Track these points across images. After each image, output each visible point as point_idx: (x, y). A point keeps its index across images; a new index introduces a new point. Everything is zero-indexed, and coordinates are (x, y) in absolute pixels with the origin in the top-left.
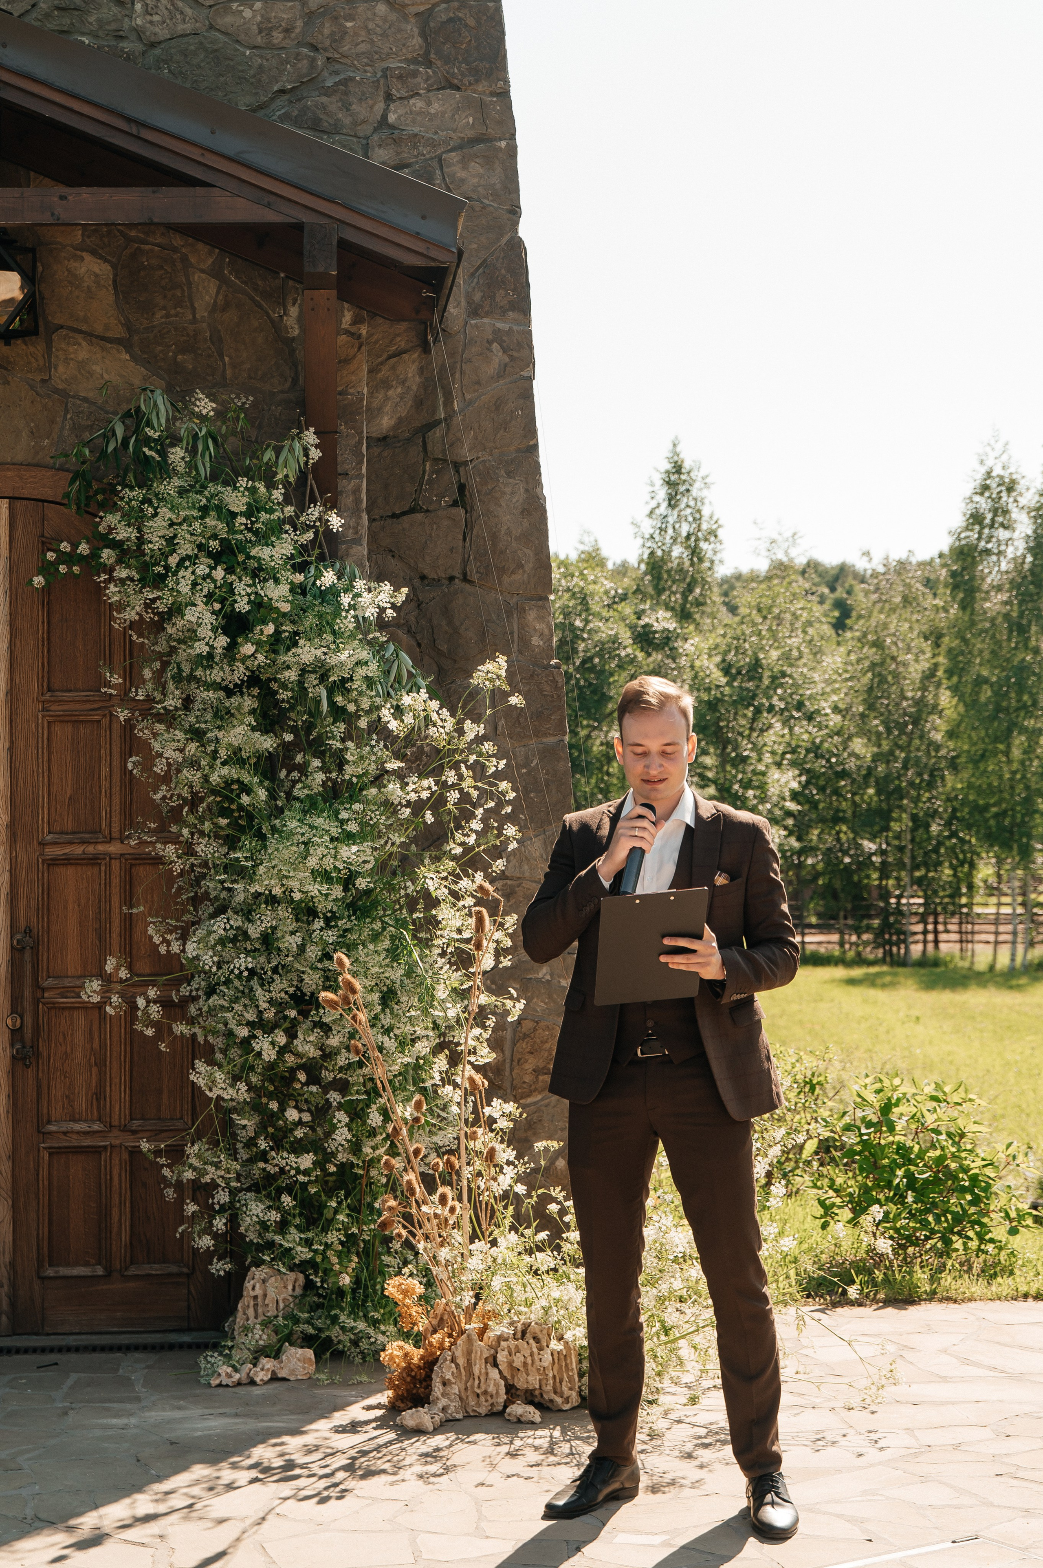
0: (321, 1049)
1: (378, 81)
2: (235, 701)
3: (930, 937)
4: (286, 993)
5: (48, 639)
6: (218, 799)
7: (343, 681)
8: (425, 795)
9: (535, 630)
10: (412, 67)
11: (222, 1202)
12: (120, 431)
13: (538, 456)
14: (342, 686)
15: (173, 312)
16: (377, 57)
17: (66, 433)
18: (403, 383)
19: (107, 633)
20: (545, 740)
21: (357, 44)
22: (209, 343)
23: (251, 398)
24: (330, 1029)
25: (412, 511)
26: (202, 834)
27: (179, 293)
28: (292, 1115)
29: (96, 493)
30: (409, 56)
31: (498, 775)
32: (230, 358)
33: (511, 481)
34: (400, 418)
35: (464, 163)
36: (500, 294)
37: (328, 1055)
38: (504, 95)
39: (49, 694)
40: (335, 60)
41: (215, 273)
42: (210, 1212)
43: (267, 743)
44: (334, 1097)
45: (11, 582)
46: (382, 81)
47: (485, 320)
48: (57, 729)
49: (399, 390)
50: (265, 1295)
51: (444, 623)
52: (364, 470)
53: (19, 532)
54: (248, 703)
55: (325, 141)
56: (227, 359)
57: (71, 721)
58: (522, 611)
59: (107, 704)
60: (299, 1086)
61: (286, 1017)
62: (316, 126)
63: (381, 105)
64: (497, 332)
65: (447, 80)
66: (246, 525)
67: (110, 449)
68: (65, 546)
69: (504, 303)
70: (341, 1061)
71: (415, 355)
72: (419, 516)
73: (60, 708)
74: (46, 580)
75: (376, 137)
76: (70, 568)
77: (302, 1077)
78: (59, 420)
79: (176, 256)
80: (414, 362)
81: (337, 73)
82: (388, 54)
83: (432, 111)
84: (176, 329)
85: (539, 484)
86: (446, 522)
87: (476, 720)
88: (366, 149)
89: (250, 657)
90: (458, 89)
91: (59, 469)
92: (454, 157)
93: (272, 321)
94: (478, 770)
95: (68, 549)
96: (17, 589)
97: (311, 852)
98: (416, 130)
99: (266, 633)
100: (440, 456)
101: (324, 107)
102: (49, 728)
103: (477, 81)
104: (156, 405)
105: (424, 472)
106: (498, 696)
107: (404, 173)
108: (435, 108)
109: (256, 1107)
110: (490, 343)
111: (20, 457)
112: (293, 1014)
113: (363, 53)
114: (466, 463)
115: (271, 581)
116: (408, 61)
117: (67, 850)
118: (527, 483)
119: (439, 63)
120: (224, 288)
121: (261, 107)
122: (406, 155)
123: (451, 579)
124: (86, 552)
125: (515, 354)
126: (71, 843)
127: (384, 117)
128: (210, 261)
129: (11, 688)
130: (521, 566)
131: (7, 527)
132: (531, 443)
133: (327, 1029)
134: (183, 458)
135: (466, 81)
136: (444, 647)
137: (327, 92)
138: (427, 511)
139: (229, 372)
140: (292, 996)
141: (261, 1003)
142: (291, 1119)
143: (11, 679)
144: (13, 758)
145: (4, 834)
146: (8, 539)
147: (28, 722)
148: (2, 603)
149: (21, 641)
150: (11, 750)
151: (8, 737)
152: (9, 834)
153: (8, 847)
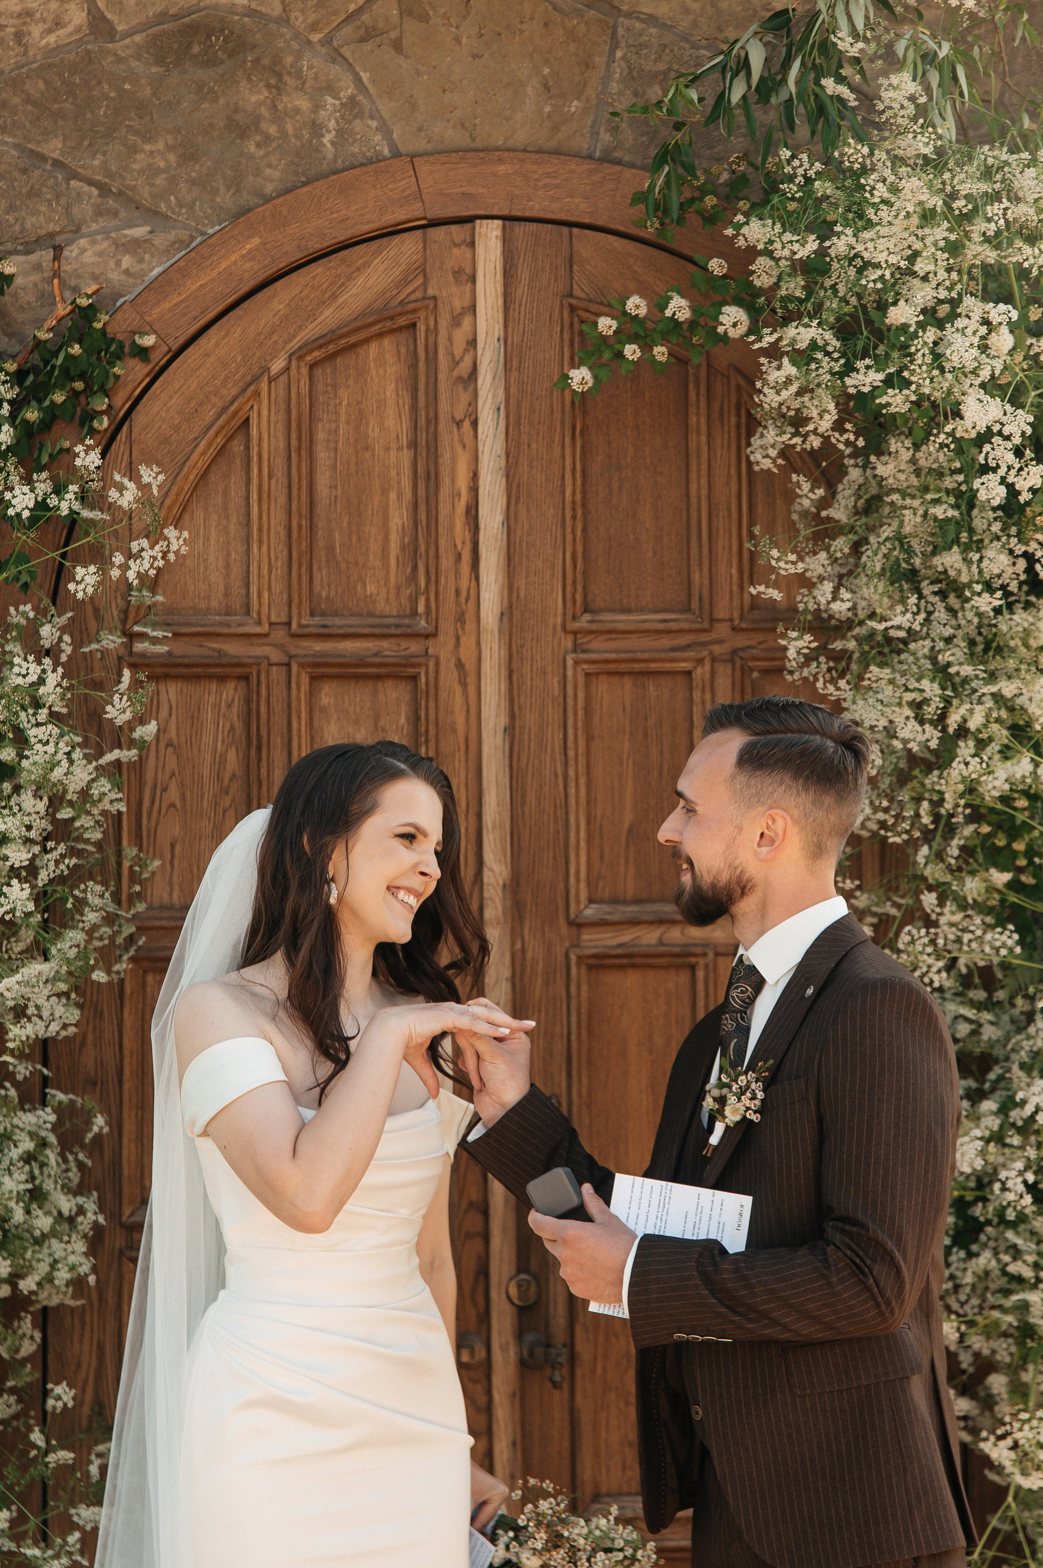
5: (584, 506)
12: (757, 57)
17: (614, 87)
19: (704, 492)
29: (703, 191)
39: (587, 617)
45: (507, 389)
48: (602, 687)
53: (521, 290)
57: (630, 673)
59: (704, 638)
67: (736, 95)
68: (636, 305)
73: (611, 645)
74: (595, 377)
76: (646, 348)
78: (600, 61)
91: (601, 160)
95: (643, 311)
96: (519, 407)
102: (587, 685)
111: (521, 138)
117: (627, 936)
124: (684, 315)
126: (634, 923)
129: (511, 607)
131: (500, 277)
134: (912, 98)
143: (510, 587)
144: (516, 747)
145: (499, 904)
146: (500, 301)
147: (545, 673)
148: (491, 432)
149: (528, 510)
150: (511, 730)
151: (504, 704)
152: (509, 903)
153: (508, 931)
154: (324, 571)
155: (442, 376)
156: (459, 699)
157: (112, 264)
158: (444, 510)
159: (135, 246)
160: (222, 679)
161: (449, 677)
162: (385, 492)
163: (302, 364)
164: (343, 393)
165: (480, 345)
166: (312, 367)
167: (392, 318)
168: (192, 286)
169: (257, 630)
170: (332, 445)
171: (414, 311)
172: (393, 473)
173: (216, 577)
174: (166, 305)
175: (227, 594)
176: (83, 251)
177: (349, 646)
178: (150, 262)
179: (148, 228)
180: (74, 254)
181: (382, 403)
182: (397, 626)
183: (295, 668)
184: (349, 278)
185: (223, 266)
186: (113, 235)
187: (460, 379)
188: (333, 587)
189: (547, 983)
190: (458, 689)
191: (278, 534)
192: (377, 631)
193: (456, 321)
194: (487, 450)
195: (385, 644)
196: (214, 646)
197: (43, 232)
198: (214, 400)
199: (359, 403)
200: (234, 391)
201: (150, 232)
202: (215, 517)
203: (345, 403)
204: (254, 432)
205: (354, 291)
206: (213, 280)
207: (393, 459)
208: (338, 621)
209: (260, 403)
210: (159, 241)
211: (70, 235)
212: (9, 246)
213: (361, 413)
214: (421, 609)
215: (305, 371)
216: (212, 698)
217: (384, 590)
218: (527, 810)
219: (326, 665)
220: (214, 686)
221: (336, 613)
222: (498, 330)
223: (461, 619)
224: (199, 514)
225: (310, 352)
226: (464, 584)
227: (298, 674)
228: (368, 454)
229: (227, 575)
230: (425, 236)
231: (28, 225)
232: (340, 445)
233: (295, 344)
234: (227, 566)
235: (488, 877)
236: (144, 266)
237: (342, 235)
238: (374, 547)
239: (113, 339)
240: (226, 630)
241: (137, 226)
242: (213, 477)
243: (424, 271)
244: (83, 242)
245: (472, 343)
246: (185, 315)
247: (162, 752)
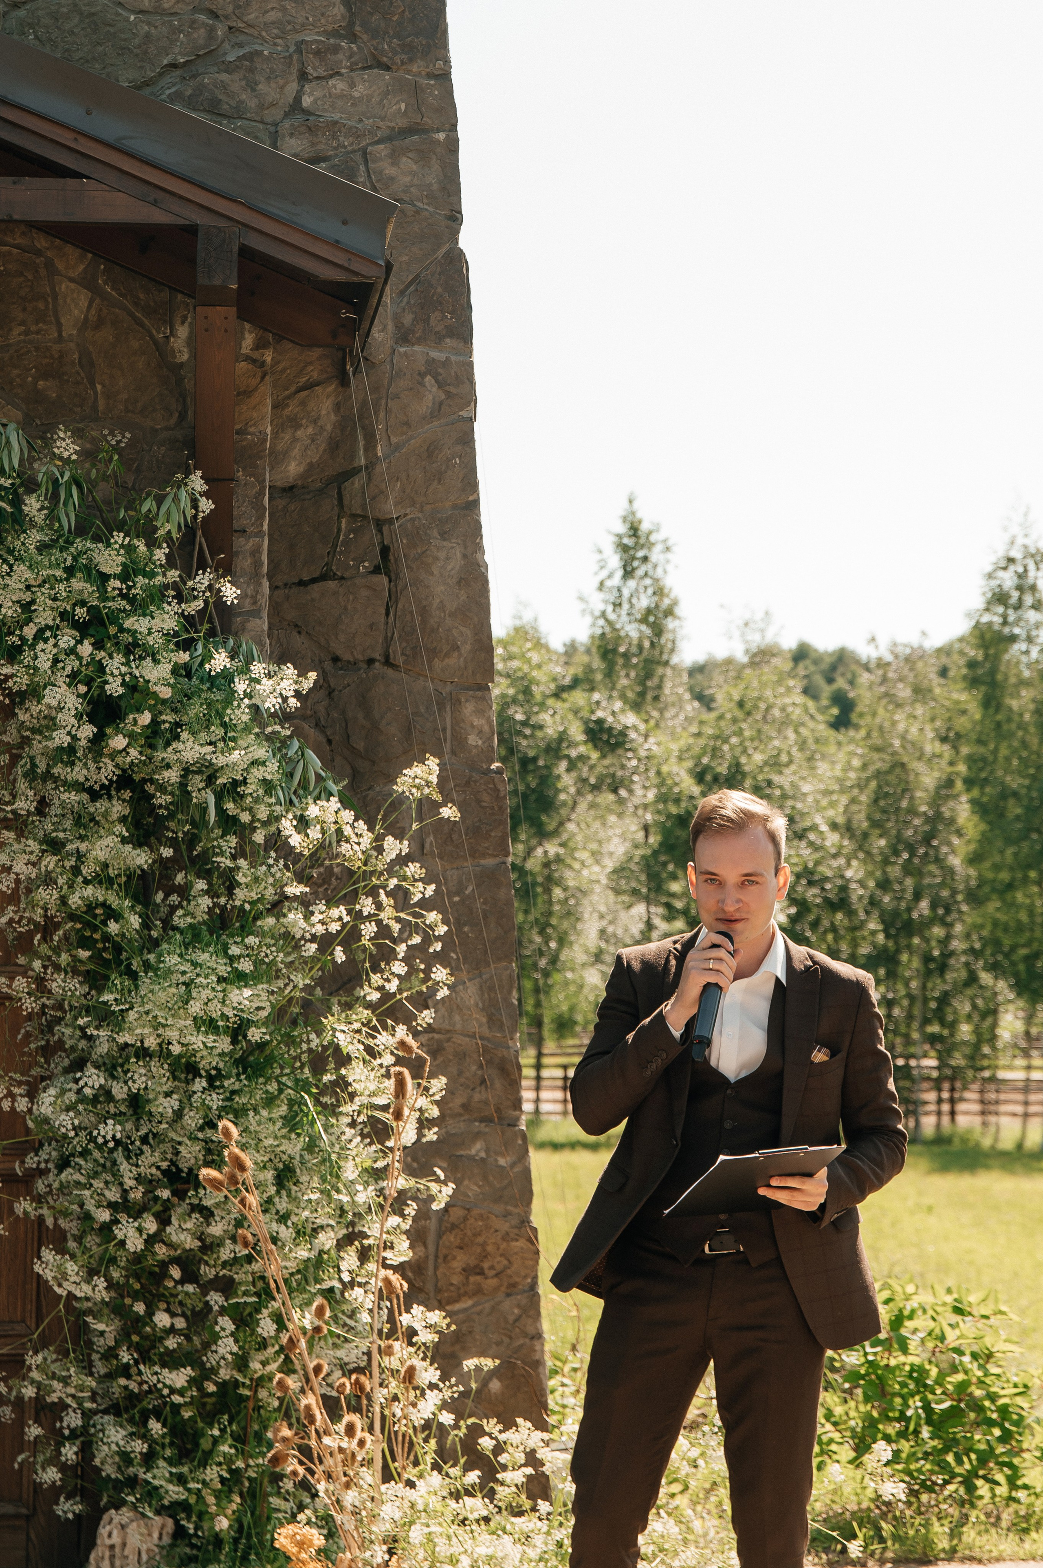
0: (200, 1239)
1: (291, 56)
2: (101, 805)
3: (946, 1107)
4: (158, 1168)
6: (78, 926)
7: (235, 783)
8: (334, 927)
9: (473, 726)
10: (332, 41)
11: (73, 1425)
13: (479, 514)
14: (234, 789)
15: (33, 328)
16: (289, 27)
18: (315, 422)
20: (482, 862)
21: (267, 12)
22: (78, 368)
23: (128, 435)
24: (212, 1214)
25: (323, 578)
26: (57, 968)
27: (41, 306)
28: (162, 1319)
30: (329, 28)
31: (426, 904)
32: (104, 386)
33: (445, 543)
34: (311, 464)
35: (394, 157)
36: (435, 317)
37: (209, 1246)
38: (444, 77)
40: (239, 30)
41: (88, 283)
42: (58, 1438)
43: (141, 859)
44: (216, 1299)
46: (295, 57)
47: (417, 348)
49: (310, 430)
50: (124, 1545)
51: (360, 716)
52: (265, 527)
54: (118, 808)
55: (225, 126)
56: (99, 387)
58: (457, 703)
60: (171, 1284)
61: (156, 1199)
62: (214, 108)
63: (294, 86)
64: (431, 362)
65: (374, 56)
66: (120, 590)
69: (440, 328)
70: (225, 1254)
71: (331, 389)
72: (331, 584)
75: (287, 124)
77: (176, 1272)
79: (40, 260)
80: (328, 397)
81: (240, 45)
82: (303, 25)
83: (356, 94)
84: (37, 349)
85: (479, 548)
86: (364, 593)
87: (399, 837)
88: (275, 138)
89: (120, 752)
90: (388, 68)
92: (382, 150)
93: (156, 343)
94: (401, 897)
97: (194, 995)
98: (336, 116)
99: (140, 723)
100: (359, 512)
101: (224, 86)
103: (411, 60)
104: (8, 442)
105: (339, 530)
106: (427, 807)
107: (321, 168)
108: (360, 90)
109: (117, 1309)
110: (422, 375)
112: (165, 1194)
113: (273, 23)
114: (391, 521)
115: (149, 659)
116: (328, 34)
118: (465, 547)
119: (365, 37)
120: (98, 301)
121: (147, 84)
122: (324, 146)
123: (371, 661)
125: (452, 389)
127: (298, 99)
128: (81, 267)
130: (456, 648)
132: (471, 498)
133: (207, 1214)
134: (41, 508)
135: (397, 59)
136: (360, 745)
137: (229, 68)
138: (342, 578)
139: (101, 404)
140: (165, 1173)
141: (126, 1180)
142: (160, 1325)
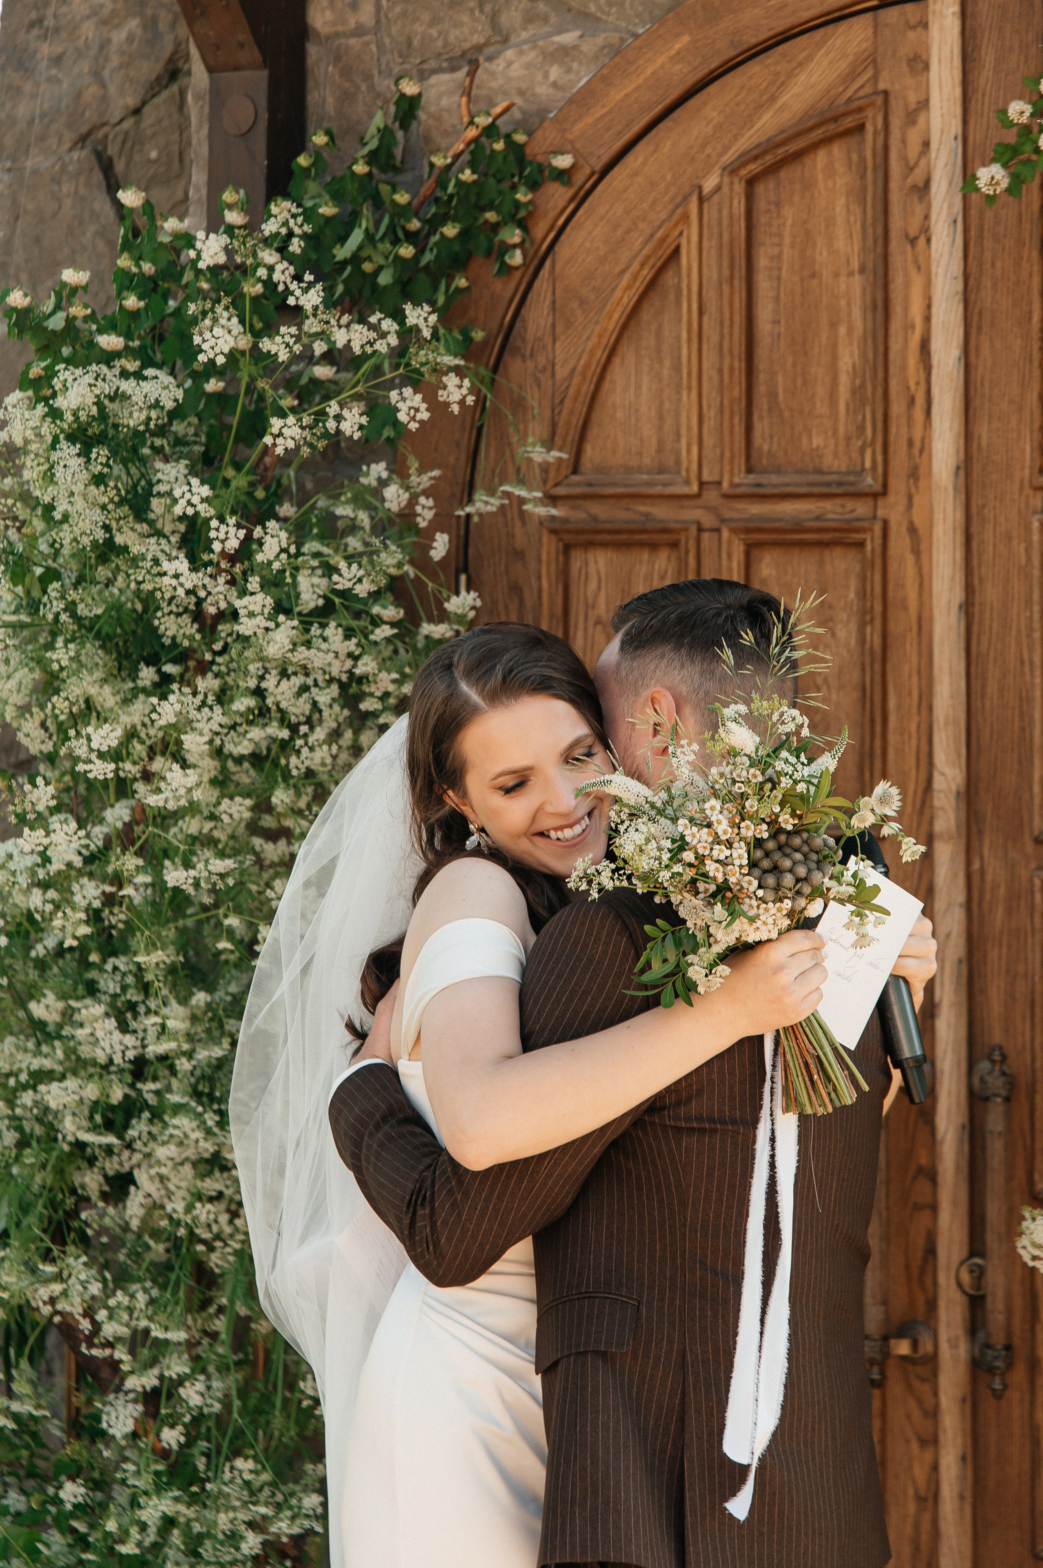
129: (968, 459)
143: (968, 434)
144: (975, 628)
145: (952, 815)
146: (958, 91)
147: (1009, 538)
148: (947, 249)
149: (992, 341)
150: (968, 607)
151: (960, 577)
152: (963, 815)
153: (962, 848)
154: (766, 420)
155: (894, 185)
156: (911, 571)
157: (539, 77)
158: (895, 345)
159: (564, 54)
160: (654, 547)
161: (899, 543)
162: (833, 325)
163: (736, 180)
164: (789, 213)
165: (934, 146)
166: (751, 183)
167: (835, 119)
168: (617, 95)
169: (685, 490)
170: (775, 273)
171: (860, 109)
172: (843, 303)
173: (648, 430)
174: (589, 120)
175: (660, 449)
176: (510, 64)
177: (788, 508)
178: (578, 72)
179: (578, 33)
180: (501, 68)
181: (830, 222)
182: (839, 484)
183: (725, 534)
184: (791, 74)
185: (649, 71)
186: (541, 43)
187: (915, 187)
188: (775, 440)
189: (1009, 912)
190: (910, 558)
191: (710, 379)
192: (816, 490)
193: (911, 118)
194: (941, 271)
195: (828, 505)
196: (643, 509)
197: (467, 45)
198: (642, 226)
199: (805, 222)
200: (663, 215)
201: (581, 37)
202: (647, 361)
203: (789, 222)
204: (684, 261)
205: (796, 90)
206: (638, 88)
207: (843, 287)
208: (775, 479)
209: (689, 227)
210: (588, 47)
211: (499, 47)
212: (432, 64)
213: (808, 234)
214: (868, 464)
215: (739, 188)
216: (644, 569)
217: (832, 442)
218: (988, 704)
219: (760, 530)
220: (645, 555)
221: (778, 471)
222: (956, 127)
223: (914, 474)
224: (631, 359)
225: (745, 164)
226: (918, 434)
227: (730, 542)
228: (815, 282)
229: (660, 428)
230: (875, 19)
231: (452, 38)
232: (784, 274)
233: (730, 155)
234: (661, 418)
235: (939, 783)
236: (572, 76)
237: (781, 24)
238: (821, 391)
239: (531, 162)
240: (651, 491)
241: (567, 31)
242: (646, 315)
243: (874, 61)
244: (509, 54)
245: (926, 144)
246: (608, 130)
247: (590, 630)
